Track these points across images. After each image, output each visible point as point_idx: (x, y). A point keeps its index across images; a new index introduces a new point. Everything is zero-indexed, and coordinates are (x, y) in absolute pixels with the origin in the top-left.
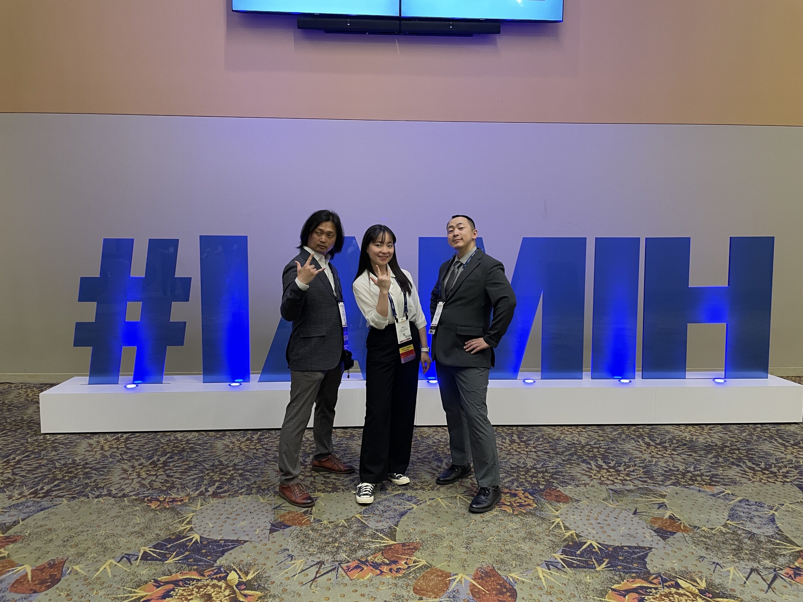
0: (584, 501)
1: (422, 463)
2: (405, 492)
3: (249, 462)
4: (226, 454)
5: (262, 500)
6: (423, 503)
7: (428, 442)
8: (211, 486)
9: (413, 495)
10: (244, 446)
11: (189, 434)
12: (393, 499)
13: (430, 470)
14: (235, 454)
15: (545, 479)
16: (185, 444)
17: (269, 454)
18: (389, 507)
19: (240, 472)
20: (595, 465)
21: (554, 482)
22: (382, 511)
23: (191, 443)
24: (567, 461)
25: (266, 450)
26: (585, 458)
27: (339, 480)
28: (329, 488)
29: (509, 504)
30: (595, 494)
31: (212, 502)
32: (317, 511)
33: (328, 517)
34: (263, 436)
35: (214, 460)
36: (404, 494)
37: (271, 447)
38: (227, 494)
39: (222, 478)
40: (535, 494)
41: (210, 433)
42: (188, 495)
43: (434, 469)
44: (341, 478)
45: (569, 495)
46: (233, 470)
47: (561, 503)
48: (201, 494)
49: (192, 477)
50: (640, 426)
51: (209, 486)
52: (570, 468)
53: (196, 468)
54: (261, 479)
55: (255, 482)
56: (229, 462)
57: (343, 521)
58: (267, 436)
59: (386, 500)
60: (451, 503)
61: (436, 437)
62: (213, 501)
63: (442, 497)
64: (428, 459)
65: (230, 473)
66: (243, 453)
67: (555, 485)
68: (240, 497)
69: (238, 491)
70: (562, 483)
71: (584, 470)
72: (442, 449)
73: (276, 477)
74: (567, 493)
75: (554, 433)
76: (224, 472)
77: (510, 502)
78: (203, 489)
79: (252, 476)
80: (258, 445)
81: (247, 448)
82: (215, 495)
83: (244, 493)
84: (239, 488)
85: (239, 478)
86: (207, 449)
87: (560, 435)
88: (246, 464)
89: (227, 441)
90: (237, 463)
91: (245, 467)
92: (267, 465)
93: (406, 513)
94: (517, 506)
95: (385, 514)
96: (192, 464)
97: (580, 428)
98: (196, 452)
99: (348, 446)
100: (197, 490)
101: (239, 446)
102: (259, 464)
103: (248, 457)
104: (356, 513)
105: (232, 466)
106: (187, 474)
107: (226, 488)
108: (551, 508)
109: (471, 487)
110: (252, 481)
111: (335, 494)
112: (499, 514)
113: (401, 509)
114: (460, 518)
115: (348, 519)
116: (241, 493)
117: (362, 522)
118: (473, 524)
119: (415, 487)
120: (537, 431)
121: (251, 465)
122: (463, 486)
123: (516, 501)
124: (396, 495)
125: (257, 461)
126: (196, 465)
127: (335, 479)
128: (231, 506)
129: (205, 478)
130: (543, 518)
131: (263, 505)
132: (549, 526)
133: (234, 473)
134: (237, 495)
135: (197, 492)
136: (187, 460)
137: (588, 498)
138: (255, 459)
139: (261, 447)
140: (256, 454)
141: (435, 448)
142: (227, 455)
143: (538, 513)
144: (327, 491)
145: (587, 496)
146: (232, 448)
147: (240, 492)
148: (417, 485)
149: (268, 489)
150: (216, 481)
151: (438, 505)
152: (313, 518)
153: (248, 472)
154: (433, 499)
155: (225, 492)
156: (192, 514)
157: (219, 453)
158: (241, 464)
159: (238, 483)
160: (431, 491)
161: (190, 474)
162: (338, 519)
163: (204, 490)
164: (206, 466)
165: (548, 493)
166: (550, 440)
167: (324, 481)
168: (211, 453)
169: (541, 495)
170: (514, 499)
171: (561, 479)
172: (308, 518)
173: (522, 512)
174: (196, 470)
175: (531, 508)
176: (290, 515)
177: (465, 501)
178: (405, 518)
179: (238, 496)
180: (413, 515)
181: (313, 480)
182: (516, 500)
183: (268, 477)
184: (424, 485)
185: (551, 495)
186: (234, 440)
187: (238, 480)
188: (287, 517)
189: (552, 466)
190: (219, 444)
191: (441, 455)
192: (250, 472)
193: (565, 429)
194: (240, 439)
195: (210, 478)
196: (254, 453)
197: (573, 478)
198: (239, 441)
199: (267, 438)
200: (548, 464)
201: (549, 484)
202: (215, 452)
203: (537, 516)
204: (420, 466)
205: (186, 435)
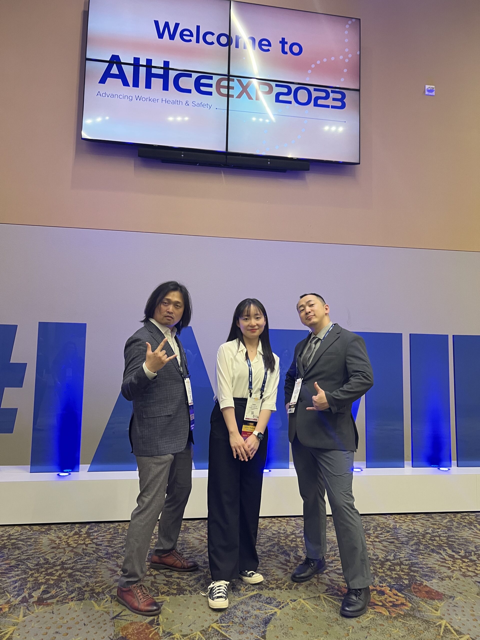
0: (459, 597)
1: (269, 557)
2: (261, 592)
3: (79, 559)
4: (53, 550)
5: (97, 608)
6: (285, 605)
7: (268, 534)
8: (35, 590)
9: (271, 595)
10: (72, 541)
11: (12, 529)
12: (250, 601)
13: (280, 565)
14: (62, 550)
15: (404, 572)
16: (7, 540)
17: (100, 550)
18: (248, 612)
19: (69, 571)
20: (446, 555)
21: (416, 576)
22: (242, 617)
23: (13, 539)
24: (416, 552)
25: (97, 545)
26: (432, 547)
27: (183, 579)
28: (174, 589)
29: (381, 604)
30: (465, 588)
31: (37, 611)
32: (165, 620)
33: (180, 629)
34: (92, 529)
35: (39, 558)
36: (261, 595)
37: (102, 541)
38: (55, 600)
39: (48, 580)
40: (403, 590)
41: (35, 528)
42: (8, 602)
43: (283, 564)
44: (185, 577)
45: (439, 591)
46: (60, 569)
47: (436, 601)
48: (24, 600)
49: (13, 579)
50: (465, 514)
51: (33, 591)
52: (423, 558)
53: (17, 568)
54: (94, 580)
55: (87, 584)
56: (56, 559)
57: (199, 633)
58: (96, 529)
59: (241, 603)
60: (317, 606)
61: (273, 528)
62: (39, 610)
63: (304, 597)
64: (273, 552)
65: (58, 574)
66: (71, 549)
67: (418, 578)
68: (72, 604)
69: (68, 595)
70: (425, 577)
71: (438, 561)
72: (284, 541)
73: (111, 577)
74: (435, 588)
75: (388, 522)
76: (50, 573)
77: (381, 601)
78: (26, 594)
79: (83, 577)
80: (87, 540)
81: (76, 543)
82: (40, 602)
83: (75, 599)
84: (69, 592)
85: (68, 580)
86: (30, 545)
87: (394, 524)
88: (76, 562)
89: (52, 535)
90: (66, 561)
91: (74, 566)
92: (99, 563)
93: (270, 620)
94: (391, 606)
95: (246, 622)
96: (13, 563)
97: (410, 517)
98: (19, 548)
99: (185, 539)
100: (19, 595)
101: (67, 541)
102: (90, 561)
103: (76, 554)
104: (211, 622)
105: (59, 565)
106: (8, 575)
107: (53, 592)
108: (428, 607)
109: (331, 584)
110: (84, 583)
111: (182, 597)
112: (375, 617)
113: (262, 615)
114: (334, 624)
115: (203, 630)
116: (72, 598)
117: (222, 634)
118: (352, 632)
119: (270, 586)
120: (370, 520)
121: (81, 563)
122: (321, 583)
123: (388, 600)
124: (251, 597)
125: (87, 558)
126: (19, 565)
127: (178, 578)
128: (60, 616)
129: (28, 579)
130: (426, 620)
131: (99, 614)
132: (438, 630)
133: (62, 573)
134: (67, 601)
135: (20, 598)
136: (8, 559)
137: (461, 593)
138: (85, 556)
139: (91, 542)
140: (86, 549)
141: (276, 540)
142: (53, 552)
143: (418, 615)
144: (173, 594)
145: (458, 590)
146: (59, 544)
147: (70, 597)
148: (271, 584)
149: (103, 592)
150: (42, 583)
151: (303, 608)
152: (161, 630)
153: (78, 571)
154: (295, 600)
155: (52, 597)
156: (11, 629)
157: (44, 549)
158: (69, 562)
159: (67, 585)
160: (289, 590)
161: (11, 575)
162: (192, 630)
163: (27, 596)
164: (29, 565)
165: (416, 589)
166: (388, 529)
167: (167, 581)
168: (35, 549)
169: (410, 591)
170: (383, 598)
171: (422, 572)
172: (156, 630)
173: (400, 613)
174: (18, 571)
175: (406, 608)
176: (134, 626)
177: (332, 603)
178: (270, 627)
179: (68, 603)
180: (278, 623)
181: (153, 580)
182: (386, 599)
183: (102, 577)
184: (279, 584)
185: (420, 591)
186: (61, 534)
187: (67, 582)
188: (130, 630)
189: (405, 557)
190: (44, 540)
191: (286, 548)
192: (81, 572)
193: (396, 518)
194: (68, 533)
195: (34, 580)
196: (83, 549)
197: (433, 571)
198: (67, 535)
199: (96, 532)
200: (399, 555)
201: (412, 579)
202: (40, 548)
203: (419, 618)
204: (267, 560)
205: (7, 530)
